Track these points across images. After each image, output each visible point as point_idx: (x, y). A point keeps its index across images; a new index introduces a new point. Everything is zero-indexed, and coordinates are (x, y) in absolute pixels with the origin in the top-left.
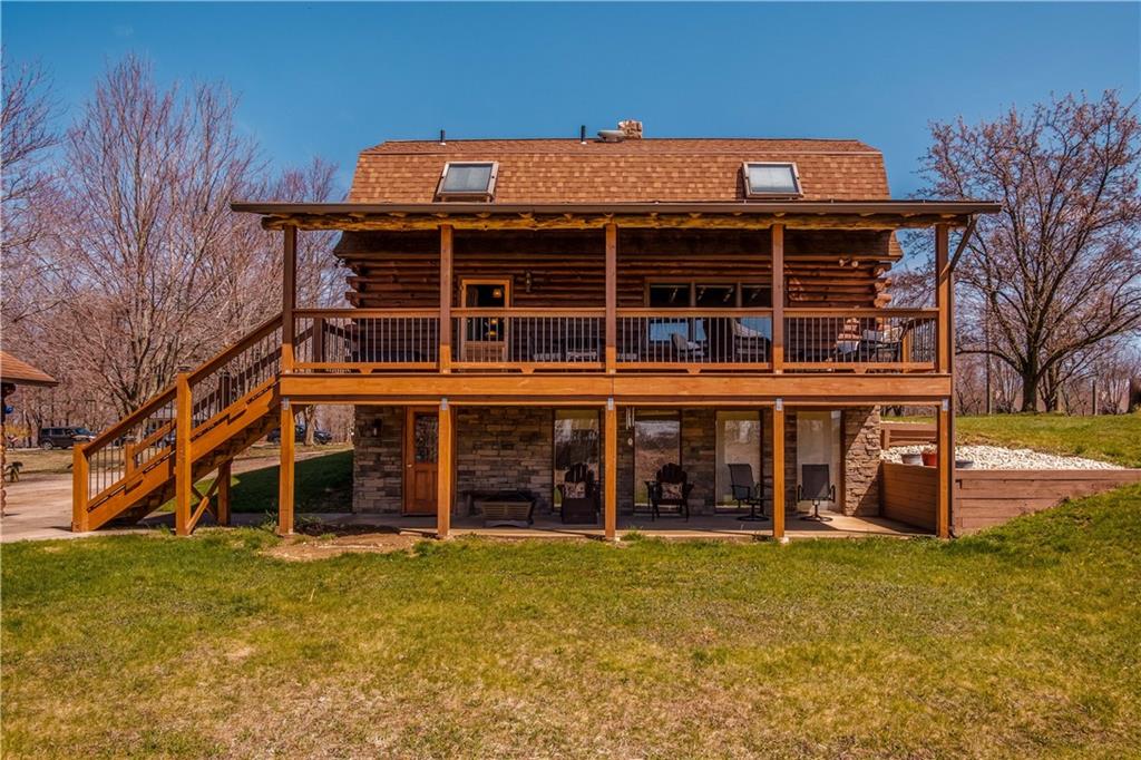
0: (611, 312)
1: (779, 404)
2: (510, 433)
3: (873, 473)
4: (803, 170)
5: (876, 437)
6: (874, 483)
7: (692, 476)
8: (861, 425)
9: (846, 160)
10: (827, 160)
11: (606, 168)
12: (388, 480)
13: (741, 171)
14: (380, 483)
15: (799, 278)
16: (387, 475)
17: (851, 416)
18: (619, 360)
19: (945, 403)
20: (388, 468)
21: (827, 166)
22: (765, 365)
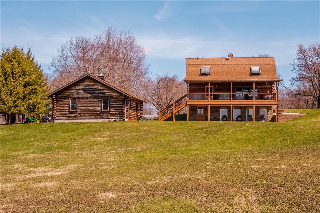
0: (232, 93)
1: (254, 105)
2: (213, 110)
3: (272, 117)
4: (261, 67)
5: (273, 111)
6: (272, 118)
7: (242, 117)
8: (270, 109)
9: (269, 65)
10: (266, 65)
11: (228, 67)
12: (194, 118)
13: (251, 68)
14: (193, 118)
15: (259, 86)
16: (194, 117)
17: (268, 108)
18: (233, 99)
19: (277, 105)
20: (194, 116)
21: (266, 66)
22: (252, 100)
